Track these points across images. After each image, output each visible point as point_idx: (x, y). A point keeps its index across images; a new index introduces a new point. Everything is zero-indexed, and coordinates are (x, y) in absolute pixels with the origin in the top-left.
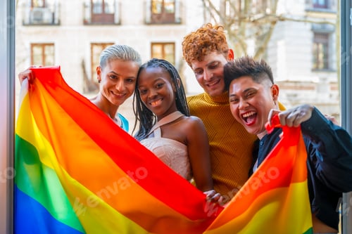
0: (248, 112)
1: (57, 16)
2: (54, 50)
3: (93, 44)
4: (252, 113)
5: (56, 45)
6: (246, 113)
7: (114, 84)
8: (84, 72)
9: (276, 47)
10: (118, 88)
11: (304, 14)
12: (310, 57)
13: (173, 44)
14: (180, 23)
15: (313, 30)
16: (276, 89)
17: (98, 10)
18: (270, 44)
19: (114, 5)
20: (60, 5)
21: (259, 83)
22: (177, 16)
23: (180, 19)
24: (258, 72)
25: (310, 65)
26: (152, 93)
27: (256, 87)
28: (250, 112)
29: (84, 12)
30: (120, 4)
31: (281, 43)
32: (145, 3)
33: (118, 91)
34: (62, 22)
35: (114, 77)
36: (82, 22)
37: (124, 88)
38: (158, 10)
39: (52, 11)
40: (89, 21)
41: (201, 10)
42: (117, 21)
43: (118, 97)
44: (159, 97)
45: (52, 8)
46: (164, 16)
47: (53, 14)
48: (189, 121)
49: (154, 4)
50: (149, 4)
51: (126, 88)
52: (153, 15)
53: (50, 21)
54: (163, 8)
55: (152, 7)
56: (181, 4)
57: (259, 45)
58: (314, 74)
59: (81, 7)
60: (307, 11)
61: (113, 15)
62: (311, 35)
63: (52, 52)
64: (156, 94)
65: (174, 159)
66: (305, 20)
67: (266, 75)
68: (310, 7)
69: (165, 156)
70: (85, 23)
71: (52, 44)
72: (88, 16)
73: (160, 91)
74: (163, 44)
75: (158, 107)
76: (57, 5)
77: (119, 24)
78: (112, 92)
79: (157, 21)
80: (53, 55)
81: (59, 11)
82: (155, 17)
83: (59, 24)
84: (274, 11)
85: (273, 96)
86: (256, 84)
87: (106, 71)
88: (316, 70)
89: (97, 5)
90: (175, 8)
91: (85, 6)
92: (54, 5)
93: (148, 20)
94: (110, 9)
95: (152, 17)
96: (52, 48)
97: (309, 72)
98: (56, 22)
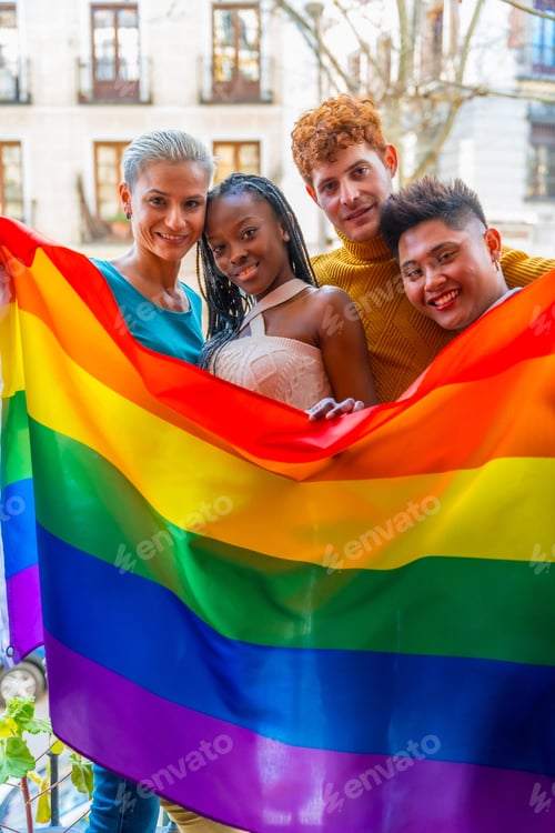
0: (446, 294)
1: (24, 85)
2: (21, 156)
3: (97, 144)
4: (453, 295)
5: (26, 145)
6: (441, 297)
7: (159, 215)
8: (83, 200)
9: (456, 152)
10: (170, 223)
11: (514, 84)
12: (521, 173)
13: (257, 144)
14: (270, 102)
15: (529, 117)
16: (494, 237)
17: (107, 73)
18: (447, 147)
19: (139, 63)
20: (29, 62)
21: (460, 230)
22: (265, 86)
23: (270, 93)
24: (454, 207)
25: (522, 189)
26: (238, 251)
27: (456, 238)
28: (450, 292)
29: (78, 77)
30: (150, 61)
31: (467, 145)
32: (200, 59)
33: (171, 232)
34: (35, 98)
35: (159, 201)
36: (74, 98)
37: (182, 223)
38: (225, 75)
39: (14, 73)
40: (89, 96)
41: (314, 72)
42: (144, 96)
43: (172, 244)
44: (252, 260)
45: (14, 69)
46: (239, 87)
47: (17, 81)
48: (321, 295)
49: (218, 62)
50: (208, 62)
51: (187, 222)
52: (216, 84)
53: (11, 95)
54: (235, 70)
55: (214, 69)
56: (273, 62)
57: (426, 149)
58: (529, 207)
59: (73, 65)
60: (521, 78)
61: (137, 84)
62: (525, 128)
63: (17, 160)
64: (245, 254)
65: (296, 380)
66: (515, 96)
67: (471, 212)
68: (526, 70)
69: (275, 374)
70: (82, 100)
71: (17, 144)
72: (87, 85)
73: (252, 246)
74: (237, 145)
75: (251, 280)
76: (23, 61)
77: (150, 102)
78: (159, 234)
79: (225, 97)
80: (20, 165)
81: (29, 75)
82: (220, 88)
83: (29, 102)
84: (459, 76)
85: (492, 253)
86: (455, 233)
87: (140, 191)
88: (532, 198)
89: (105, 62)
90: (260, 71)
91: (80, 65)
92: (18, 62)
93: (207, 95)
94: (130, 72)
95: (214, 90)
96: (16, 150)
97: (518, 203)
98: (23, 97)
